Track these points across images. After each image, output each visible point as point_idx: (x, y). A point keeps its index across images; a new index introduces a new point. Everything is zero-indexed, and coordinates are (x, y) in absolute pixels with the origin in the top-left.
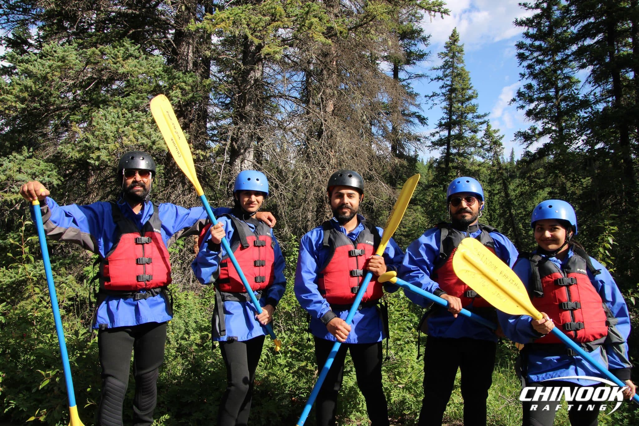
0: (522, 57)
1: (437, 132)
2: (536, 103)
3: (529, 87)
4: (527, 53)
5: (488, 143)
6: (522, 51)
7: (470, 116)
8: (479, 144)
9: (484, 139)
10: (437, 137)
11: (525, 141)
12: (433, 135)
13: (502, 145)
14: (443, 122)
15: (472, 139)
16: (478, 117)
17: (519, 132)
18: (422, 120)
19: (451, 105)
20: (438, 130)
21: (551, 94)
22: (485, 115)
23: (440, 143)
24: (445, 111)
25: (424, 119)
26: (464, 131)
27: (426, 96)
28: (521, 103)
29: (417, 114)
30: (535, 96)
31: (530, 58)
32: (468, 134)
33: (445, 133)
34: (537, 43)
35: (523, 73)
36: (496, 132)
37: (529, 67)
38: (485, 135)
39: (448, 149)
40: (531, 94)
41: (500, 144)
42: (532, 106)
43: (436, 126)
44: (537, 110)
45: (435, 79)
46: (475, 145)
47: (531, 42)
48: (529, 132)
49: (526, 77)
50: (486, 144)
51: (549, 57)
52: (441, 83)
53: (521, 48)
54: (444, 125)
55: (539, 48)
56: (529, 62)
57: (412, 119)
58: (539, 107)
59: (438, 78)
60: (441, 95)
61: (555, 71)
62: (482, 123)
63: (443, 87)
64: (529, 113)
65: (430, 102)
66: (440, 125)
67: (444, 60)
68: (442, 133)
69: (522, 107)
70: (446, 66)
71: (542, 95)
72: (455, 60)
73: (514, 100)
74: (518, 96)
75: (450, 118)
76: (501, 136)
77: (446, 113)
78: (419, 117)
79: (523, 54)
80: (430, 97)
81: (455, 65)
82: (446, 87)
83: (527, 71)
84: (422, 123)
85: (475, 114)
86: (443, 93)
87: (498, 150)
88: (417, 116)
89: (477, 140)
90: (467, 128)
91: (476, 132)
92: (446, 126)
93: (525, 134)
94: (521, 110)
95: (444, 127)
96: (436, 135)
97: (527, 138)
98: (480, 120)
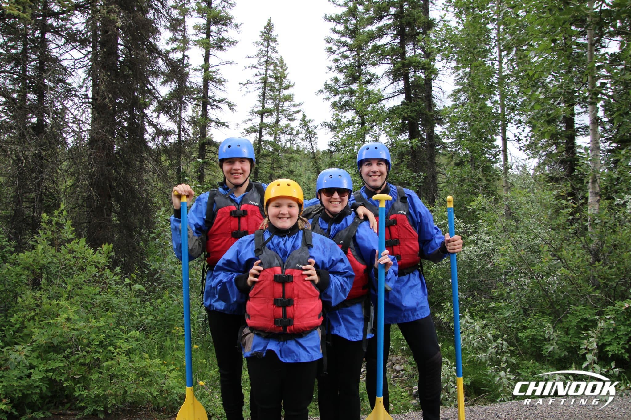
0: (330, 51)
1: (250, 120)
2: (340, 95)
3: (336, 80)
4: (335, 48)
5: (304, 132)
6: (330, 45)
7: (287, 104)
8: (295, 133)
9: (299, 128)
10: (249, 125)
11: (332, 131)
12: (245, 122)
14: (256, 110)
15: (287, 126)
16: (295, 106)
17: (324, 122)
18: (231, 106)
19: (264, 94)
20: (251, 117)
21: (354, 88)
22: (301, 104)
23: (253, 130)
24: (259, 99)
25: (232, 105)
26: (280, 119)
27: (240, 84)
28: (327, 94)
29: (226, 100)
30: (340, 90)
31: (337, 52)
32: (283, 122)
33: (257, 121)
34: (343, 39)
35: (330, 66)
36: (310, 121)
37: (336, 61)
38: (301, 124)
39: (261, 136)
40: (336, 87)
41: (315, 134)
42: (337, 98)
43: (249, 114)
44: (342, 103)
45: (249, 67)
46: (290, 134)
47: (338, 38)
48: (334, 123)
49: (333, 70)
50: (301, 133)
51: (356, 53)
52: (255, 71)
53: (329, 43)
54: (256, 113)
55: (345, 44)
56: (337, 57)
57: (220, 105)
58: (344, 100)
59: (252, 67)
60: (255, 82)
61: (359, 66)
62: (298, 112)
63: (256, 75)
64: (334, 105)
65: (244, 89)
66: (253, 113)
67: (259, 48)
68: (254, 121)
69: (328, 99)
70: (260, 54)
71: (347, 89)
72: (270, 50)
73: (321, 91)
74: (326, 88)
75: (263, 106)
76: (316, 126)
77: (259, 101)
78: (229, 103)
79: (331, 49)
80: (245, 85)
81: (270, 53)
82: (259, 75)
83: (334, 65)
84: (231, 109)
85: (292, 103)
86: (257, 81)
87: (313, 139)
88: (226, 102)
89: (292, 129)
90: (283, 117)
91: (292, 120)
92: (259, 114)
93: (330, 125)
94: (326, 101)
95: (256, 115)
96: (249, 122)
97: (333, 128)
98: (296, 109)
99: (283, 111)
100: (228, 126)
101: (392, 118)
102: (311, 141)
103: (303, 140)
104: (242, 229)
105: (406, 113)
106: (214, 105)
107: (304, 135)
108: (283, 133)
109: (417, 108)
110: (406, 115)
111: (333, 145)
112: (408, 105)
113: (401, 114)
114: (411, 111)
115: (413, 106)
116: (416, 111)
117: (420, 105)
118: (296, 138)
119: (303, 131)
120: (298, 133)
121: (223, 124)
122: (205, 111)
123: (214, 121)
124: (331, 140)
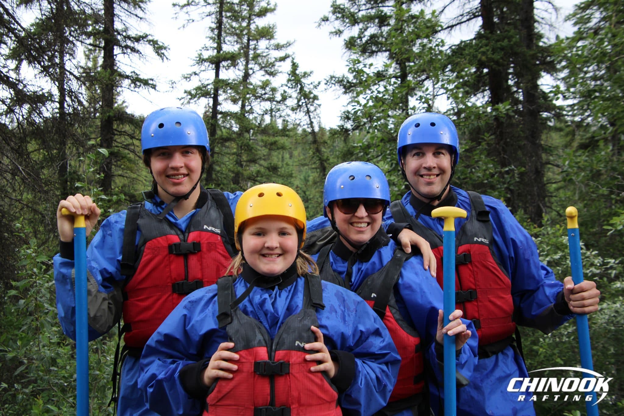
1: (195, 74)
2: (361, 25)
5: (295, 95)
7: (263, 44)
8: (278, 97)
9: (286, 89)
10: (195, 83)
11: (345, 93)
12: (187, 78)
13: (318, 99)
14: (206, 55)
15: (265, 85)
16: (278, 47)
17: (332, 77)
18: (159, 49)
19: (220, 24)
20: (196, 69)
21: (386, 10)
22: (289, 44)
23: (201, 92)
24: (211, 35)
25: (161, 48)
26: (251, 72)
27: (174, 5)
28: (338, 25)
29: (150, 38)
30: (360, 14)
36: (305, 75)
38: (289, 80)
39: (216, 103)
40: (354, 9)
41: (315, 98)
42: (355, 31)
43: (193, 62)
44: (364, 40)
46: (269, 100)
48: (350, 77)
50: (290, 97)
54: (206, 60)
57: (137, 46)
58: (368, 33)
62: (283, 59)
64: (350, 44)
66: (201, 60)
68: (203, 75)
69: (339, 32)
71: (373, 12)
73: (326, 19)
74: (334, 13)
75: (219, 48)
76: (316, 83)
77: (211, 38)
78: (154, 43)
80: (183, 7)
84: (158, 55)
85: (273, 42)
87: (312, 108)
88: (149, 41)
89: (274, 90)
90: (257, 68)
91: (272, 74)
92: (212, 62)
93: (342, 81)
94: (336, 38)
95: (207, 64)
96: (193, 77)
97: (348, 87)
98: (281, 54)
99: (256, 57)
100: (154, 87)
101: (457, 64)
102: (308, 112)
103: (293, 109)
104: (190, 276)
105: (484, 53)
106: (127, 47)
107: (296, 101)
108: (256, 98)
109: (505, 43)
110: (484, 58)
111: (348, 118)
112: (487, 39)
113: (475, 57)
114: (494, 51)
115: (498, 41)
116: (502, 49)
117: (510, 38)
118: (282, 107)
119: (294, 93)
120: (284, 98)
121: (146, 83)
122: (110, 58)
123: (127, 77)
124: (346, 109)
